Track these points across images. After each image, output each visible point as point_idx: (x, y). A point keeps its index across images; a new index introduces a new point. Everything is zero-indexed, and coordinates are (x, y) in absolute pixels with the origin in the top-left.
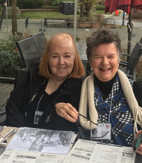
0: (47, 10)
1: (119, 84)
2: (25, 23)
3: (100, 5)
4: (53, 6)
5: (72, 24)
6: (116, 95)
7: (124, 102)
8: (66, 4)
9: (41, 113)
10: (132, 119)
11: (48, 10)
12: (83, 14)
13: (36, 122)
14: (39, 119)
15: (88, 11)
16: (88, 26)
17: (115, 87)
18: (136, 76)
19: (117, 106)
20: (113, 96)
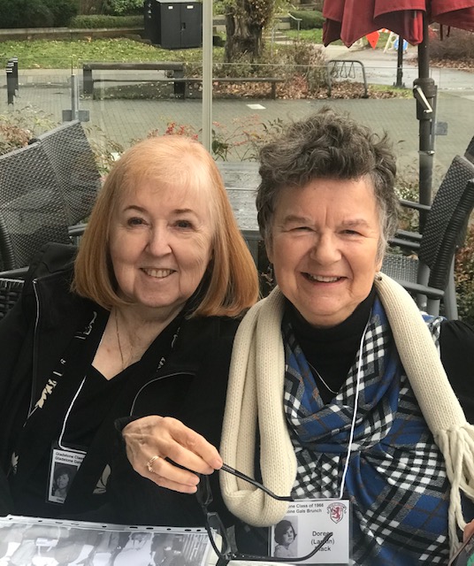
0: (92, 30)
1: (383, 334)
2: (4, 87)
3: (303, 10)
4: (116, 14)
5: (196, 86)
6: (373, 381)
7: (406, 405)
8: (171, 8)
9: (74, 454)
10: (441, 474)
11: (98, 30)
12: (236, 46)
13: (57, 492)
14: (68, 479)
15: (259, 33)
16: (260, 90)
17: (370, 346)
18: (459, 290)
19: (378, 424)
20: (360, 387)
